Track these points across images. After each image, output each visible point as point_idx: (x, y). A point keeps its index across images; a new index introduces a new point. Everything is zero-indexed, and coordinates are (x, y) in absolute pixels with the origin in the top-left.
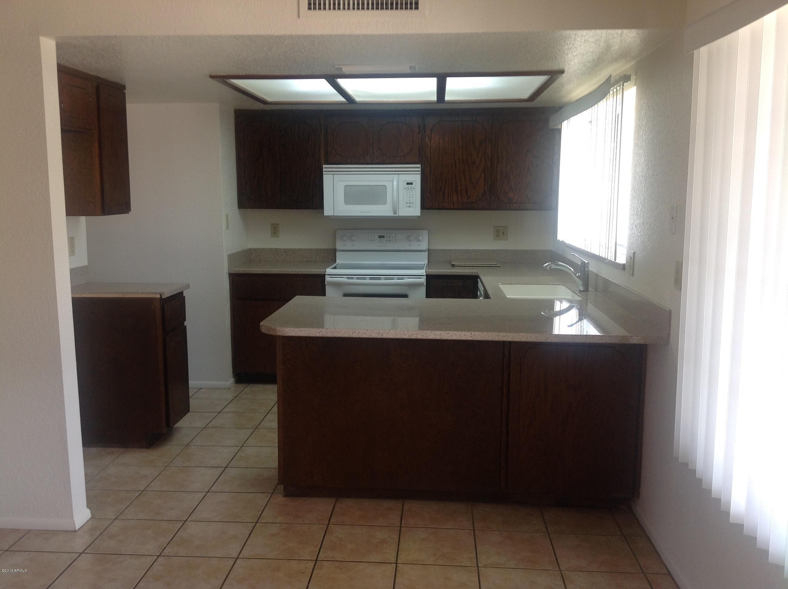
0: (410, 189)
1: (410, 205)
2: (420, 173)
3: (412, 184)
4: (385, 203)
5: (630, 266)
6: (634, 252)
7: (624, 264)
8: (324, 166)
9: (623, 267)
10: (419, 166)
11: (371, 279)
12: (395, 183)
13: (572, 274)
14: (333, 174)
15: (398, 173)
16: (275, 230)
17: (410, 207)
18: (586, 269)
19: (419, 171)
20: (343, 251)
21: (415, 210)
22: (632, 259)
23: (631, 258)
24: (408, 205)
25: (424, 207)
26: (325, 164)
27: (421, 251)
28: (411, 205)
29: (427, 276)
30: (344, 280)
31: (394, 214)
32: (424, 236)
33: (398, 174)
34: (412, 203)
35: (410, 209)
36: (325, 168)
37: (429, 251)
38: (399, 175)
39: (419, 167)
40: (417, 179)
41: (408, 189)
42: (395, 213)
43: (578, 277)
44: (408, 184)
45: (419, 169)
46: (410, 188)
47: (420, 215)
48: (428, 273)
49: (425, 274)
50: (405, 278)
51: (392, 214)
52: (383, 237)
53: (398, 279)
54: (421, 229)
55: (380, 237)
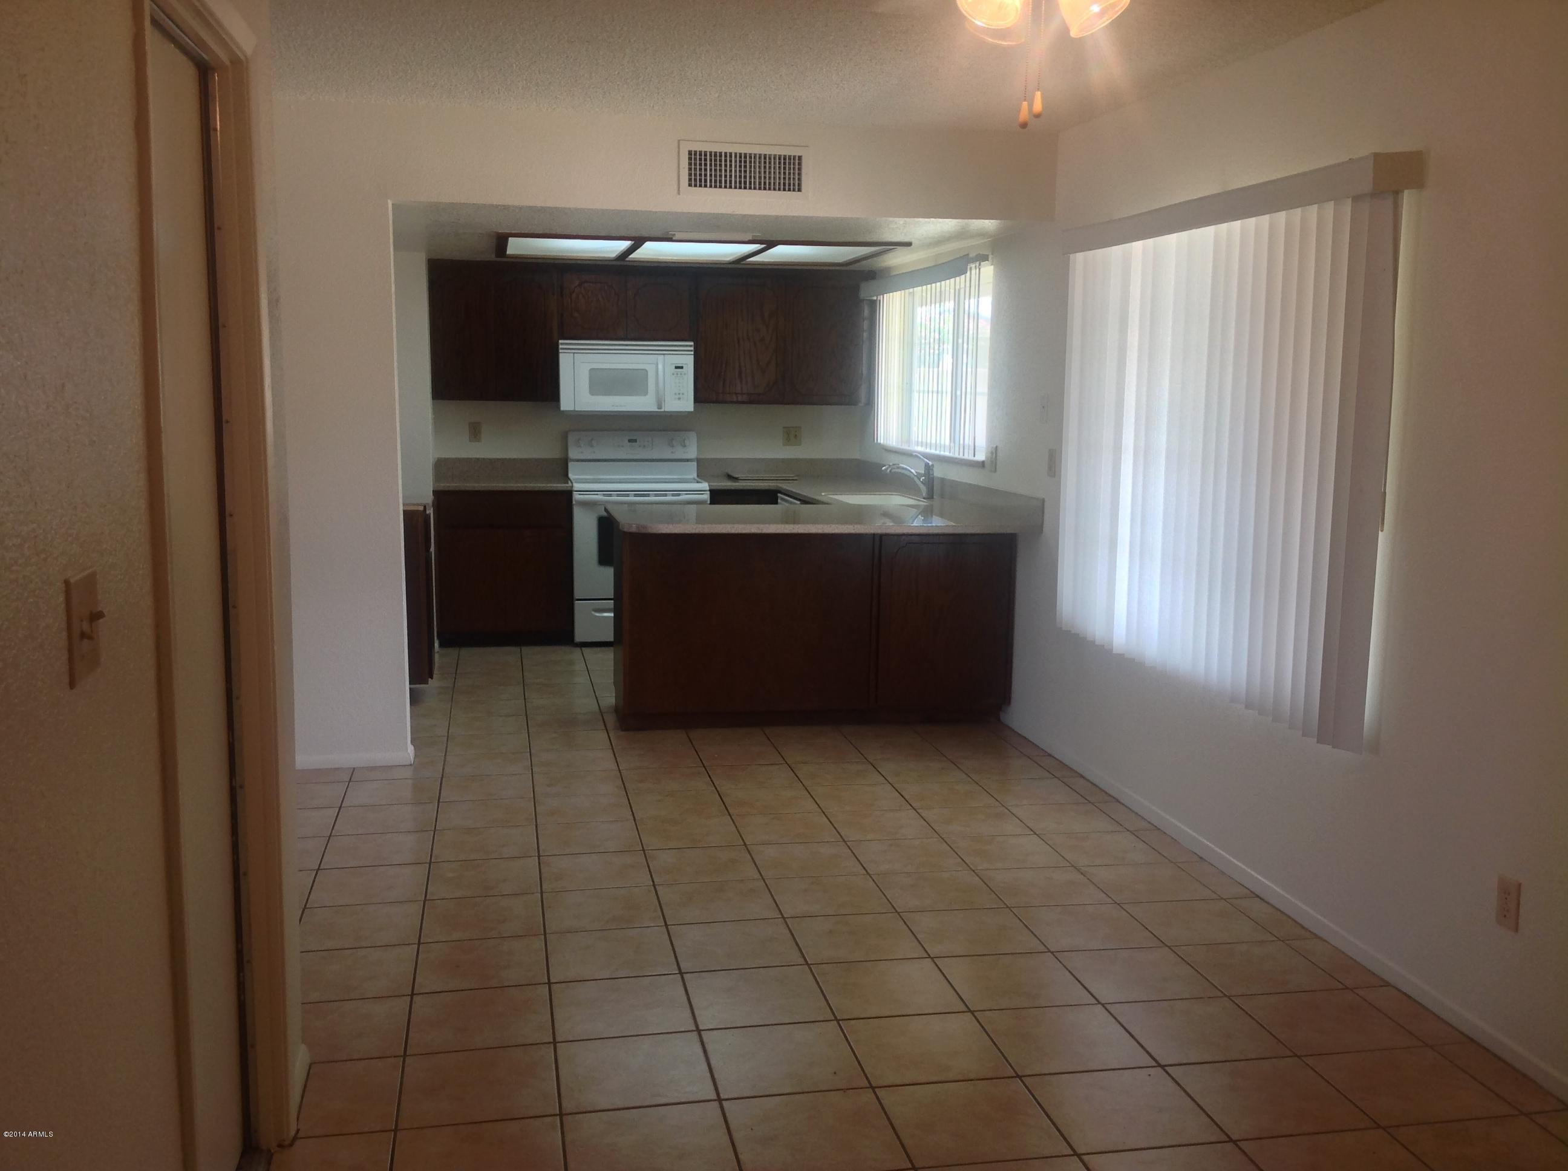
0: (679, 375)
1: (679, 397)
2: (692, 353)
3: (682, 368)
4: (646, 393)
5: (992, 462)
6: (996, 447)
7: (983, 462)
8: (560, 341)
9: (982, 464)
10: (692, 343)
11: (636, 495)
12: (660, 367)
13: (916, 479)
14: (574, 353)
15: (663, 352)
16: (475, 432)
17: (679, 399)
18: (931, 473)
19: (691, 351)
20: (578, 461)
21: (687, 404)
22: (994, 452)
23: (992, 453)
24: (678, 396)
25: (697, 400)
26: (561, 339)
27: (688, 460)
28: (681, 396)
29: (711, 491)
30: (599, 497)
31: (659, 409)
32: (692, 440)
33: (664, 354)
34: (683, 394)
35: (679, 402)
36: (562, 344)
37: (699, 461)
38: (666, 356)
39: (691, 346)
40: (688, 361)
41: (677, 374)
42: (660, 407)
43: (922, 482)
44: (677, 368)
45: (692, 348)
46: (679, 373)
47: (693, 410)
48: (713, 488)
49: (708, 488)
50: (683, 494)
51: (654, 408)
52: (635, 441)
53: (673, 495)
54: (686, 431)
55: (630, 441)
